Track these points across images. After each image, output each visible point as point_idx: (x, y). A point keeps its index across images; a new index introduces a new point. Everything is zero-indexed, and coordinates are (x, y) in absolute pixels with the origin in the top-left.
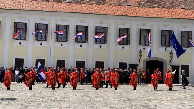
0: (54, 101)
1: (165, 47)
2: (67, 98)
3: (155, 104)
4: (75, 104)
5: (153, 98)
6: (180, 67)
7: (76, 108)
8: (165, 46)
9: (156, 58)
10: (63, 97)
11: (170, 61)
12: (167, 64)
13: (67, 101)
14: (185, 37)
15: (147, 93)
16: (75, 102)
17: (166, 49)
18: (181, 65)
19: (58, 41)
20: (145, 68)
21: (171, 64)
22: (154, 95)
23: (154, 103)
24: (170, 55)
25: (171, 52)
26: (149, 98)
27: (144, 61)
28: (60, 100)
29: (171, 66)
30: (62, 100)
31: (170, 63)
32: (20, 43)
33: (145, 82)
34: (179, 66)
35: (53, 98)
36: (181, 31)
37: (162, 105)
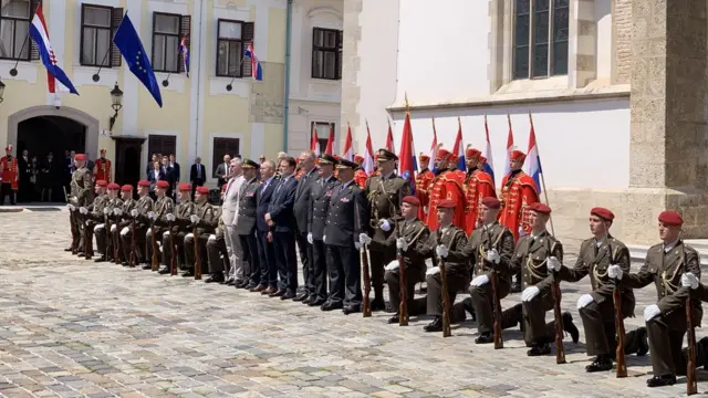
1: (94, 71)
3: (28, 279)
5: (29, 257)
6: (146, 143)
8: (96, 65)
9: (58, 108)
11: (112, 121)
12: (101, 132)
14: (166, 35)
15: (13, 238)
17: (96, 78)
18: (150, 136)
20: (14, 146)
21: (116, 133)
22: (36, 246)
23: (26, 274)
24: (110, 99)
25: (117, 87)
26: (15, 256)
27: (11, 118)
29: (113, 138)
31: (111, 126)
33: (12, 198)
34: (142, 141)
36: (155, 14)
37: (53, 282)
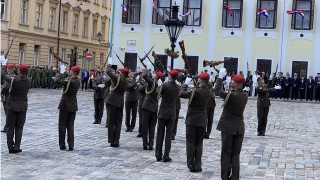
0: (278, 129)
2: (302, 125)
4: (314, 136)
7: (314, 143)
10: (297, 123)
13: (301, 130)
16: (316, 133)
19: (295, 29)
28: (290, 129)
30: (293, 129)
32: (232, 33)
35: (278, 124)
